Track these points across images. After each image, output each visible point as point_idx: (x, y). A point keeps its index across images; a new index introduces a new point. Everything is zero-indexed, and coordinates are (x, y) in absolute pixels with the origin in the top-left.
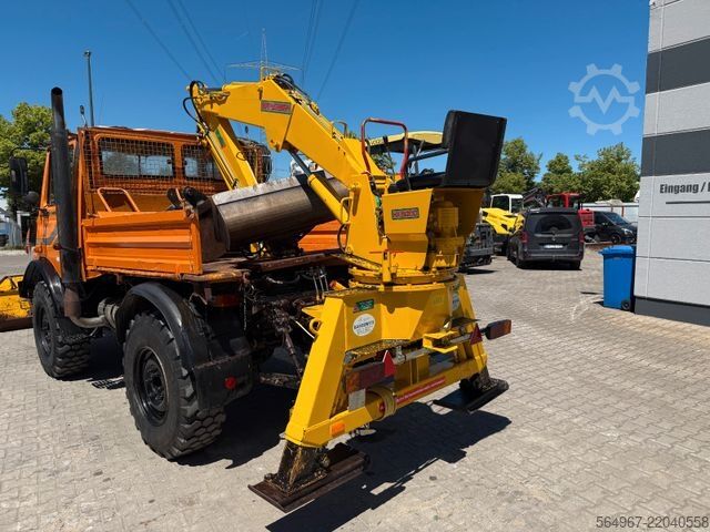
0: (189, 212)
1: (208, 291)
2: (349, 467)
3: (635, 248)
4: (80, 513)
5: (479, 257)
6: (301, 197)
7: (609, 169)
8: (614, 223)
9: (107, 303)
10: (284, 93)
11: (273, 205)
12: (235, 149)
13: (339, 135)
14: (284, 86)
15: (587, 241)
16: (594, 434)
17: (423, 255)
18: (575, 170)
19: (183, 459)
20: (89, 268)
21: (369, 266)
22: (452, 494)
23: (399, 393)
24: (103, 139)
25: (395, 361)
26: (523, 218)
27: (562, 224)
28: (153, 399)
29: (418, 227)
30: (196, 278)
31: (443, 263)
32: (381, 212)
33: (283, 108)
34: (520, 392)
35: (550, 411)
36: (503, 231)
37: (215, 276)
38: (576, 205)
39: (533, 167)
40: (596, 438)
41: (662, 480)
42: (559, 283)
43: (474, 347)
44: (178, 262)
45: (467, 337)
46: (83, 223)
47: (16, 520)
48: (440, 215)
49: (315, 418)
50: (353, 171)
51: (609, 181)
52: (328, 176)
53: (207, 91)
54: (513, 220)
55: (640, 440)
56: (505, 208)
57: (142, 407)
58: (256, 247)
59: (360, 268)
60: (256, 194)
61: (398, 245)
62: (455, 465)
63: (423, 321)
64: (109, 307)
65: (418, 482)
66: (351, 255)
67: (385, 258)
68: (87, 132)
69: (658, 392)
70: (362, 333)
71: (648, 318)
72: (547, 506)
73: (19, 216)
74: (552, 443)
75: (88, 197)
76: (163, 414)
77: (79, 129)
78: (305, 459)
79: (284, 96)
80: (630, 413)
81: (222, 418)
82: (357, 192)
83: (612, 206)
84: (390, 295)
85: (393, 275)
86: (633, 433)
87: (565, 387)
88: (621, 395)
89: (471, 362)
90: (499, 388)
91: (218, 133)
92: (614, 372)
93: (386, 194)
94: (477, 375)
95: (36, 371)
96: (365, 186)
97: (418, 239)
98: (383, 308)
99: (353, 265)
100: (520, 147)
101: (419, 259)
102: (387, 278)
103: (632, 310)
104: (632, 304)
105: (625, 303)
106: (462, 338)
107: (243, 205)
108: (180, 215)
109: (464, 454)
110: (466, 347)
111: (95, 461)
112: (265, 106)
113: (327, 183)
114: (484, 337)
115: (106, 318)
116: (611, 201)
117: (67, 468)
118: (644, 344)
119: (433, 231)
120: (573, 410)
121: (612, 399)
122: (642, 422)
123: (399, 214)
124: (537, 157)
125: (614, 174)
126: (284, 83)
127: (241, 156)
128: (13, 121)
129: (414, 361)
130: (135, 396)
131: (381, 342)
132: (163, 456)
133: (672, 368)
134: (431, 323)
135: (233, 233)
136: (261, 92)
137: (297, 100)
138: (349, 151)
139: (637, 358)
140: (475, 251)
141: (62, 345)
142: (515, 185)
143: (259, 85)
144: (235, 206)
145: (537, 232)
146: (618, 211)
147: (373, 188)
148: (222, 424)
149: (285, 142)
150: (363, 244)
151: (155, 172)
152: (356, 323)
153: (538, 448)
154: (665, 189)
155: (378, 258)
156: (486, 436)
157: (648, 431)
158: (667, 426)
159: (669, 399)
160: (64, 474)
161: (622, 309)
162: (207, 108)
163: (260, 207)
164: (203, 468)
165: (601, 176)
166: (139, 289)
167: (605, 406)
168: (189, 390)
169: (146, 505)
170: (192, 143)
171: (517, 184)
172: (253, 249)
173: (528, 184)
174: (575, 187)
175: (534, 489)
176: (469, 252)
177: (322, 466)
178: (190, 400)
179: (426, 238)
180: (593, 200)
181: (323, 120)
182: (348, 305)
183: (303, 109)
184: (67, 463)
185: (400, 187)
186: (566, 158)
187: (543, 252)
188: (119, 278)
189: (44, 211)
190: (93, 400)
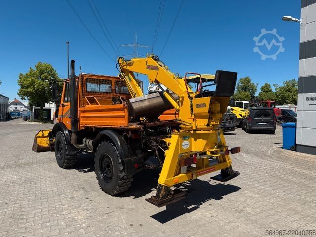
0: (125, 105)
1: (130, 132)
2: (180, 195)
3: (296, 124)
4: (84, 210)
5: (229, 128)
6: (160, 100)
7: (289, 91)
8: (291, 114)
9: (87, 139)
10: (155, 62)
11: (151, 103)
12: (135, 83)
13: (176, 78)
14: (155, 60)
15: (278, 122)
16: (274, 193)
17: (207, 120)
18: (273, 91)
19: (117, 195)
20: (81, 126)
21: (187, 124)
22: (218, 210)
23: (198, 171)
24: (88, 78)
25: (197, 158)
26: (249, 111)
27: (266, 115)
28: (106, 173)
29: (205, 110)
30: (126, 128)
31: (214, 123)
32: (192, 105)
33: (155, 68)
34: (245, 179)
35: (257, 185)
36: (240, 117)
37: (132, 127)
38: (273, 106)
39: (254, 89)
40: (275, 194)
41: (299, 209)
42: (265, 139)
43: (226, 156)
44: (119, 122)
45: (223, 152)
46: (80, 109)
47: (63, 211)
48: (213, 107)
49: (169, 176)
50: (181, 90)
51: (289, 96)
52: (171, 92)
53: (126, 61)
54: (245, 112)
55: (292, 196)
56: (241, 107)
57: (102, 176)
58: (142, 118)
59: (183, 125)
60: (144, 99)
61: (198, 116)
62: (219, 201)
63: (207, 145)
64: (88, 141)
65: (205, 206)
66: (180, 121)
67: (193, 121)
68: (82, 76)
69: (302, 180)
70: (185, 147)
71: (302, 153)
72: (253, 215)
73: (33, 108)
74: (257, 196)
75: (82, 99)
76: (110, 178)
77: (80, 75)
78: (165, 190)
79: (155, 63)
80: (290, 187)
81: (132, 180)
82: (183, 98)
83: (290, 107)
84: (195, 134)
85: (196, 127)
86: (290, 193)
87: (264, 178)
88: (286, 181)
89: (225, 163)
90: (236, 174)
91: (129, 76)
92: (285, 173)
93: (194, 99)
94: (227, 168)
95: (55, 165)
96: (186, 96)
97: (205, 114)
98: (192, 139)
99: (181, 124)
100: (248, 80)
101: (206, 121)
102: (194, 128)
103: (295, 150)
104: (295, 147)
105: (292, 147)
106: (221, 152)
107: (140, 103)
108: (121, 106)
109: (222, 198)
110: (223, 156)
111: (85, 195)
112: (148, 67)
113: (170, 95)
114: (230, 153)
115: (86, 145)
116: (289, 105)
117: (76, 197)
118: (299, 164)
119: (211, 112)
120: (266, 185)
121: (283, 182)
122: (294, 190)
123: (198, 106)
124: (256, 85)
125: (291, 92)
126: (156, 59)
127: (137, 85)
128: (35, 69)
129: (203, 159)
130: (99, 172)
131: (191, 151)
132: (110, 194)
133: (310, 172)
134: (210, 146)
135: (136, 113)
136: (147, 62)
137: (160, 65)
138: (179, 83)
139: (296, 168)
140: (227, 125)
141: (67, 155)
142: (246, 97)
143: (146, 59)
144: (137, 103)
145: (255, 117)
146: (293, 109)
147: (189, 96)
148: (132, 182)
149: (155, 80)
150: (185, 116)
151: (104, 91)
152: (183, 144)
153: (251, 197)
154: (308, 99)
155: (191, 121)
156: (231, 192)
157: (296, 193)
158: (304, 192)
159: (307, 183)
160: (75, 198)
161: (291, 150)
162: (125, 67)
163: (146, 103)
164: (125, 198)
165: (285, 94)
166: (104, 132)
167: (280, 184)
168: (122, 168)
169: (106, 208)
170: (118, 80)
171: (247, 96)
172: (141, 119)
173: (252, 96)
174: (273, 98)
175: (249, 210)
176: (225, 125)
177: (171, 194)
178: (121, 172)
179: (208, 114)
180: (281, 104)
181: (170, 72)
182: (180, 137)
183: (162, 69)
184: (75, 195)
185: (199, 96)
186: (269, 85)
187: (258, 126)
188: (94, 129)
189: (63, 105)
190: (79, 176)
